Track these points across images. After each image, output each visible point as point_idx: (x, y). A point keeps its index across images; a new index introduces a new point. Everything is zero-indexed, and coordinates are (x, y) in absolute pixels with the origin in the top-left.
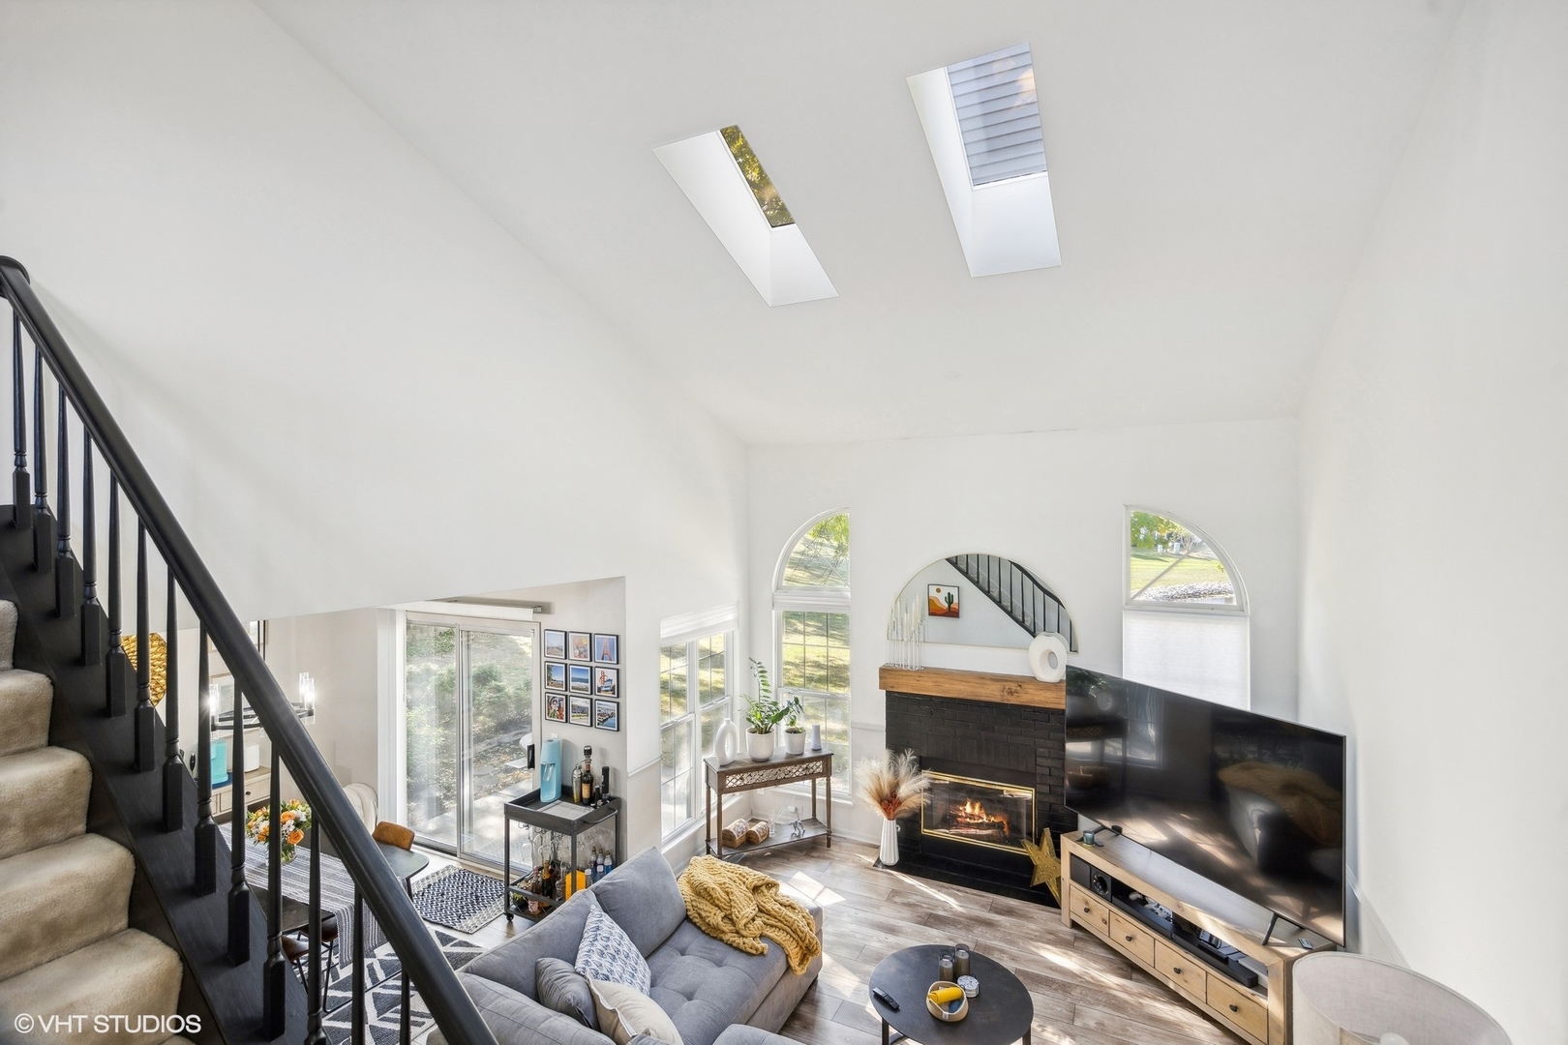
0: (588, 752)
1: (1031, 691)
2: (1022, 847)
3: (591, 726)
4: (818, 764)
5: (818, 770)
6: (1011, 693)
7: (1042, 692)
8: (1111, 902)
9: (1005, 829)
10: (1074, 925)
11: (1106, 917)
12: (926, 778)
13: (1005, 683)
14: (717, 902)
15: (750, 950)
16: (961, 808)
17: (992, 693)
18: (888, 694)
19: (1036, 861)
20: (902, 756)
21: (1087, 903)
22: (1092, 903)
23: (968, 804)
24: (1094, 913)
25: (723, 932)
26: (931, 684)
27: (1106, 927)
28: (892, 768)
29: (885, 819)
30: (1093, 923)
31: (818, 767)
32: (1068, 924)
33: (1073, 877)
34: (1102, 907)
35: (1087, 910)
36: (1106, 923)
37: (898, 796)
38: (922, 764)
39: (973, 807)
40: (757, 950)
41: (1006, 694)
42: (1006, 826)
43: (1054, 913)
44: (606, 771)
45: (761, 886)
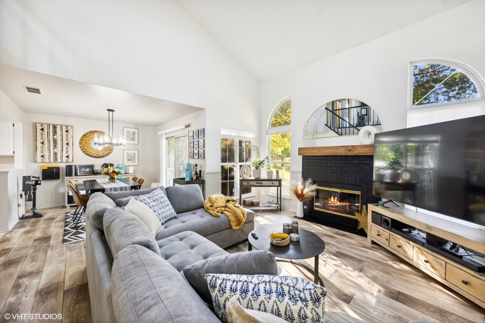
0: (196, 165)
1: (359, 149)
2: (355, 216)
3: (198, 158)
4: (277, 182)
5: (277, 184)
6: (349, 151)
7: (364, 149)
8: (391, 231)
9: (347, 208)
10: (373, 242)
11: (388, 237)
12: (315, 187)
13: (347, 147)
14: (211, 201)
15: (214, 215)
16: (329, 200)
17: (342, 152)
18: (303, 157)
19: (359, 220)
20: (307, 181)
21: (379, 232)
22: (381, 232)
23: (332, 197)
24: (382, 236)
25: (209, 210)
26: (317, 151)
27: (388, 242)
28: (303, 185)
29: (299, 201)
30: (382, 241)
31: (277, 183)
32: (370, 242)
33: (373, 222)
34: (386, 233)
35: (378, 235)
36: (387, 240)
37: (304, 193)
38: (314, 183)
39: (334, 199)
40: (216, 215)
41: (347, 151)
42: (347, 207)
43: (365, 239)
44: (200, 171)
45: (230, 201)
